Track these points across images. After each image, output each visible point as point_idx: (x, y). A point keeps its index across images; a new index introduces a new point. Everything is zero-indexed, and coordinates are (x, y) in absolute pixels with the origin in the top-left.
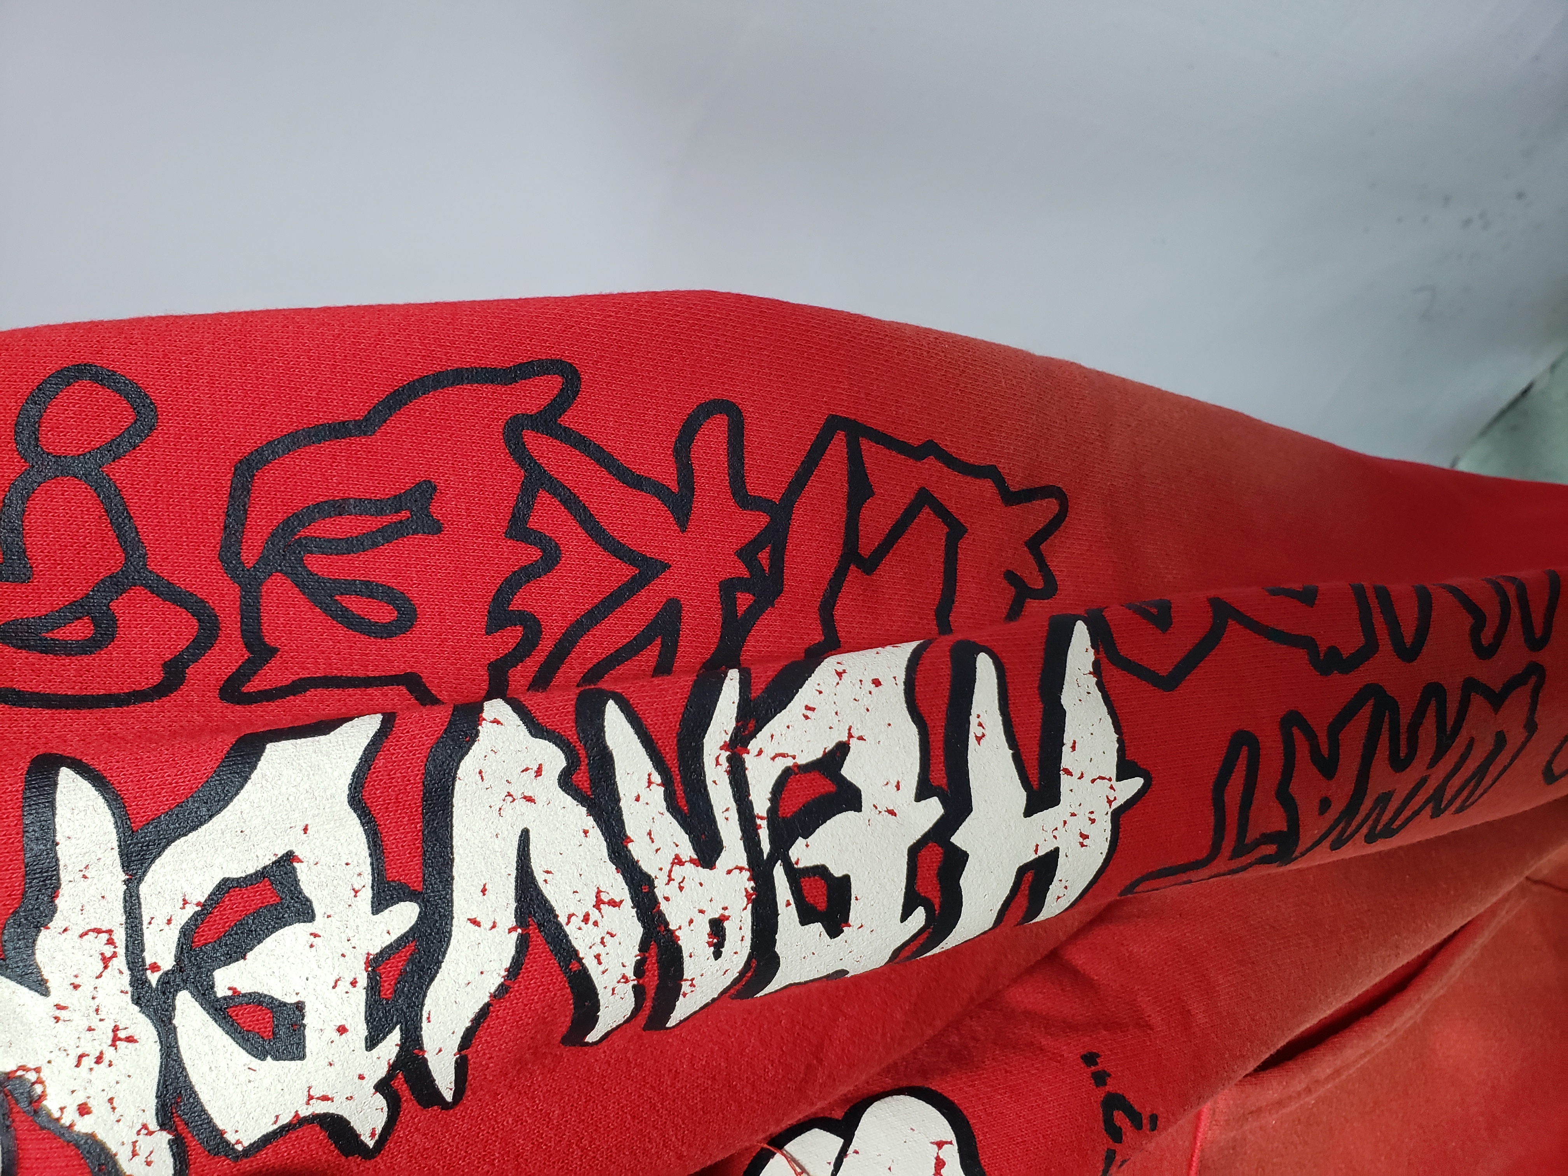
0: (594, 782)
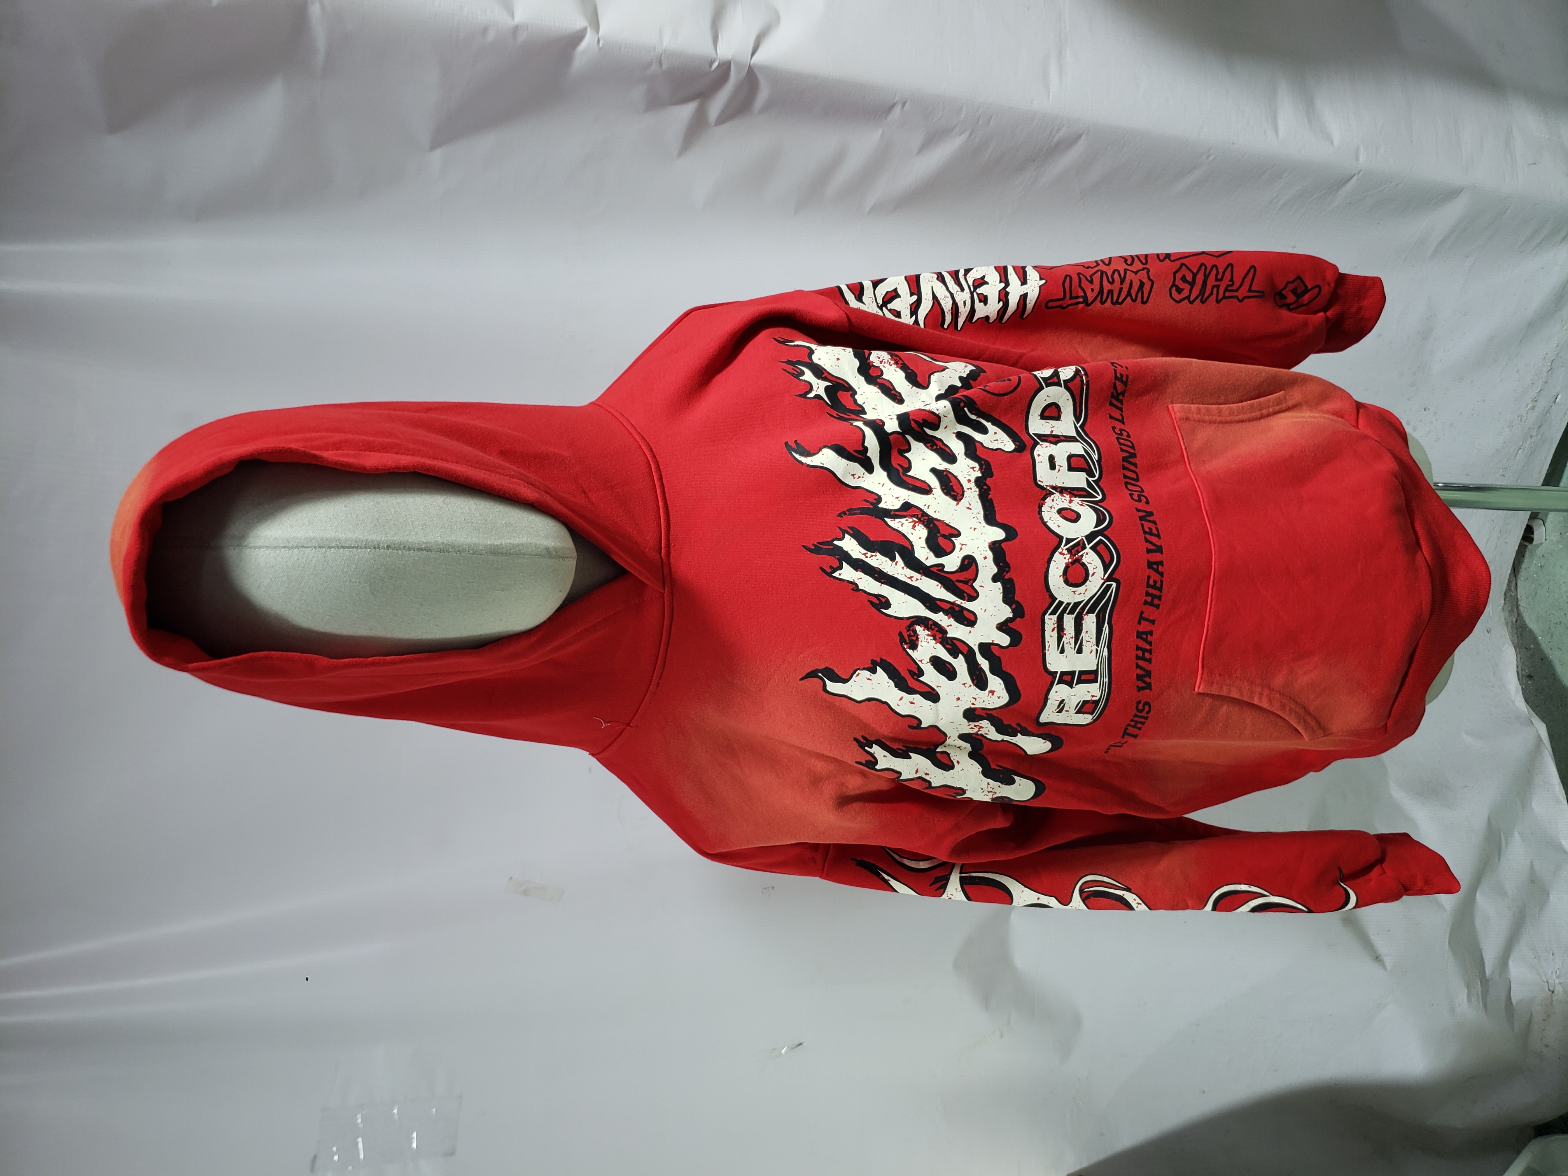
0: (942, 279)
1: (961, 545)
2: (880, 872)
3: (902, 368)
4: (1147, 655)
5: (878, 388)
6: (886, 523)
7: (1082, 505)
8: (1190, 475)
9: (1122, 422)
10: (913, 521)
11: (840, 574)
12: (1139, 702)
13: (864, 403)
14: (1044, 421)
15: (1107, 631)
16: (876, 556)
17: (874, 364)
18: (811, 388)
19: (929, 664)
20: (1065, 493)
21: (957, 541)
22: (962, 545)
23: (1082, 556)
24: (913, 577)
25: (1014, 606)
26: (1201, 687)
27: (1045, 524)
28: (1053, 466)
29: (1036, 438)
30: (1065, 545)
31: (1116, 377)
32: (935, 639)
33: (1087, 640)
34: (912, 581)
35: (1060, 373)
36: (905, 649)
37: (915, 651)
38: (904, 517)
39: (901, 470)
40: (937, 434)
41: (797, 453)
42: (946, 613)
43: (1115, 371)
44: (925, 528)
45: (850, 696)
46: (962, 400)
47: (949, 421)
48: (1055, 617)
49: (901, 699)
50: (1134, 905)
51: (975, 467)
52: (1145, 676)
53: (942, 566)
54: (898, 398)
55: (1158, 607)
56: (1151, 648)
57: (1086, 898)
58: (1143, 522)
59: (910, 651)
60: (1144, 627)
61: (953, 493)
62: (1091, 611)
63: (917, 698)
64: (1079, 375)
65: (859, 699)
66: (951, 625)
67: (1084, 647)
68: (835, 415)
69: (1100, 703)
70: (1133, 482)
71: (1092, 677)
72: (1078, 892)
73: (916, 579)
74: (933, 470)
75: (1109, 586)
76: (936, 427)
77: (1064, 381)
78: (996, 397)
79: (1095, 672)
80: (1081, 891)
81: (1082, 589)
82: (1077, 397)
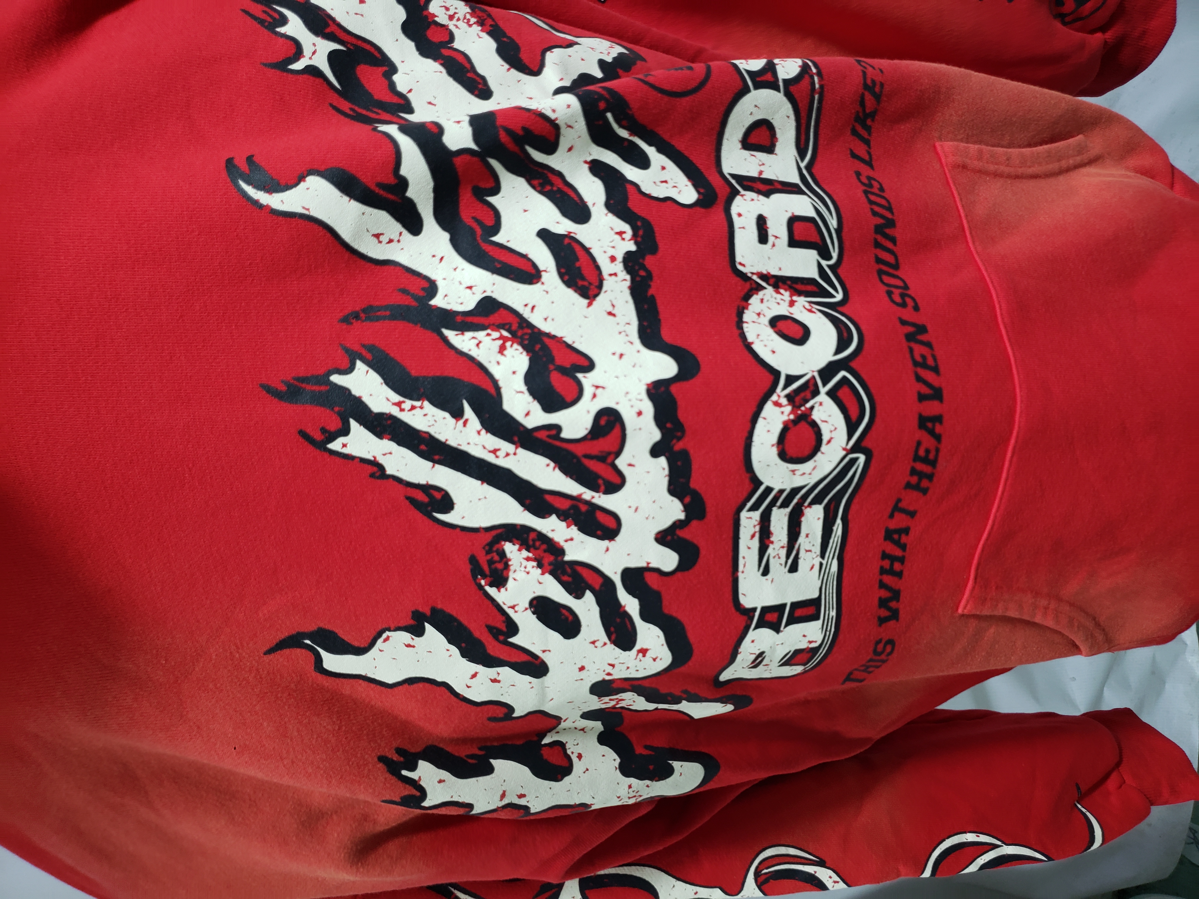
1: (593, 389)
2: (453, 890)
3: (491, 34)
4: (897, 566)
5: (442, 64)
6: (445, 340)
7: (810, 311)
8: (976, 261)
9: (869, 164)
10: (501, 337)
11: (344, 446)
12: (879, 641)
13: (410, 91)
14: (746, 153)
15: (840, 532)
16: (421, 407)
17: (436, 19)
18: (298, 53)
19: (529, 612)
20: (782, 288)
21: (587, 380)
22: (597, 387)
23: (812, 408)
24: (499, 450)
25: (688, 500)
26: (969, 606)
27: (748, 346)
28: (763, 238)
29: (733, 182)
30: (785, 387)
31: (866, 86)
32: (540, 566)
33: (807, 549)
34: (497, 457)
35: (777, 67)
36: (481, 588)
37: (503, 590)
38: (482, 328)
39: (479, 231)
40: (554, 161)
41: (249, 183)
42: (563, 516)
43: (864, 73)
44: (525, 353)
45: (372, 676)
46: (601, 97)
47: (576, 137)
48: (756, 515)
49: (474, 676)
50: (829, 884)
51: (624, 232)
52: (890, 599)
53: (557, 428)
54: (480, 86)
55: (925, 491)
56: (904, 554)
57: (762, 883)
58: (913, 345)
59: (492, 591)
60: (899, 521)
61: (580, 283)
62: (817, 501)
63: (506, 673)
64: (808, 73)
65: (390, 681)
66: (572, 539)
67: (801, 562)
68: (348, 111)
69: (821, 651)
70: (891, 271)
71: (811, 610)
72: (753, 877)
73: (504, 454)
74: (544, 235)
75: (854, 461)
76: (550, 148)
77: (785, 81)
78: (666, 99)
79: (815, 603)
80: (757, 874)
81: (807, 466)
82: (803, 114)
